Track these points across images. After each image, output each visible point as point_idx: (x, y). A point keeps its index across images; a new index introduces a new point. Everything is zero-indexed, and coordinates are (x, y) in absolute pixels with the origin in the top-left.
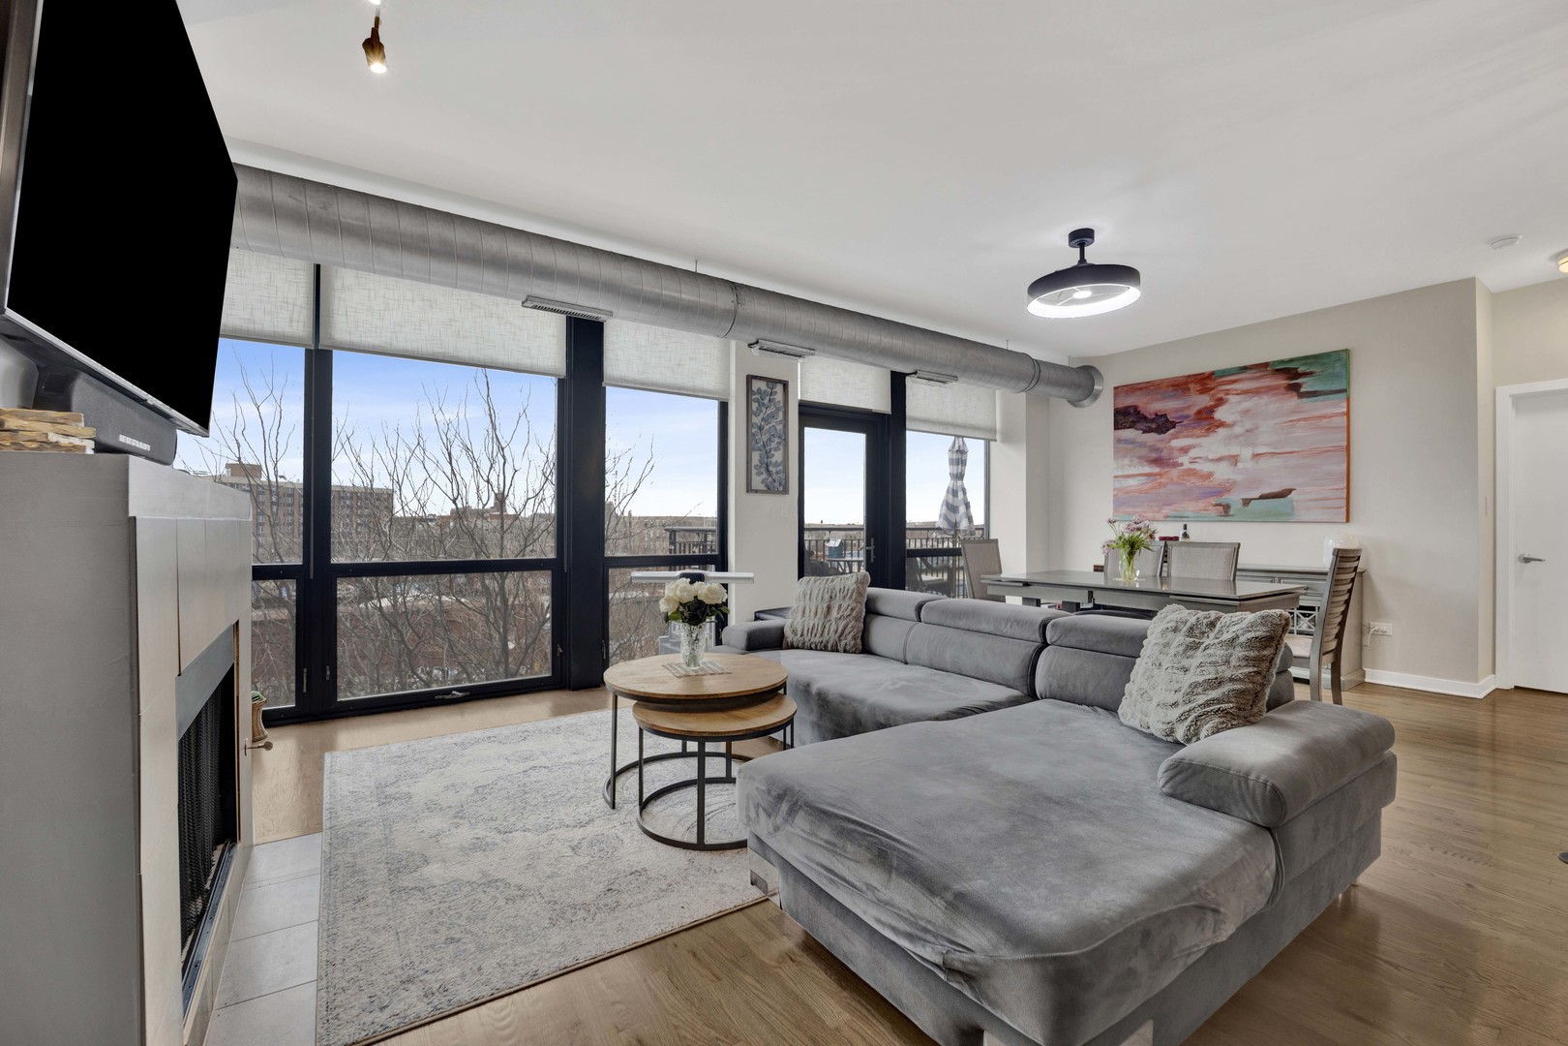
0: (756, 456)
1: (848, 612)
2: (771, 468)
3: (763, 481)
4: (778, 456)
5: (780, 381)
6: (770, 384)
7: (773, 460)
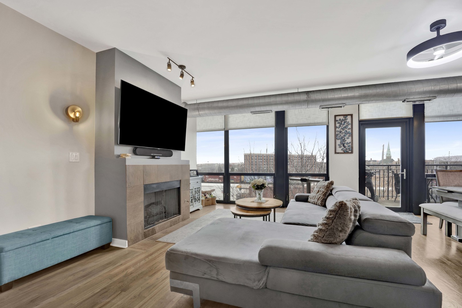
0: (338, 142)
1: (322, 193)
2: (345, 145)
3: (342, 150)
4: (349, 140)
5: (349, 115)
6: (345, 117)
7: (346, 142)
